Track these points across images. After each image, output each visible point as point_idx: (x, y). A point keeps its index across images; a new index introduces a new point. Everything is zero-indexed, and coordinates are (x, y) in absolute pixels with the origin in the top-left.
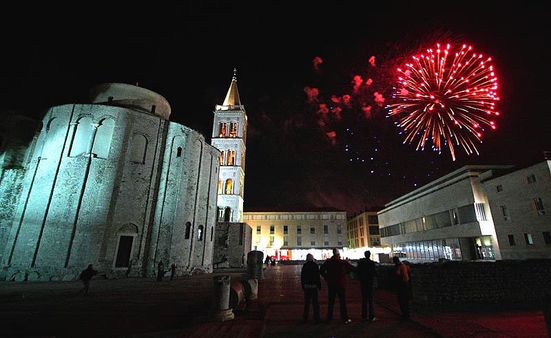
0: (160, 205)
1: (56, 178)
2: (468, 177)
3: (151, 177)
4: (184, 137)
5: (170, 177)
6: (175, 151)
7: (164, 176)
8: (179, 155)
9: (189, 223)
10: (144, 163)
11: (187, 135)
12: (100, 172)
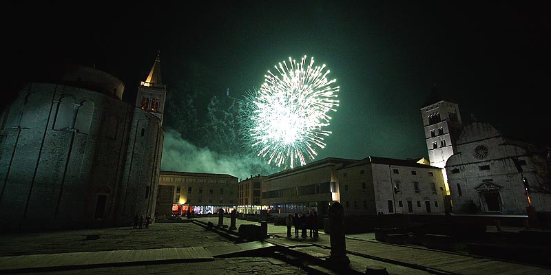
0: (127, 173)
1: (42, 147)
2: (329, 166)
3: (120, 150)
4: (147, 121)
5: (136, 152)
6: (140, 131)
7: (130, 150)
8: (143, 134)
9: (148, 187)
10: (115, 139)
11: (149, 119)
12: (83, 145)
